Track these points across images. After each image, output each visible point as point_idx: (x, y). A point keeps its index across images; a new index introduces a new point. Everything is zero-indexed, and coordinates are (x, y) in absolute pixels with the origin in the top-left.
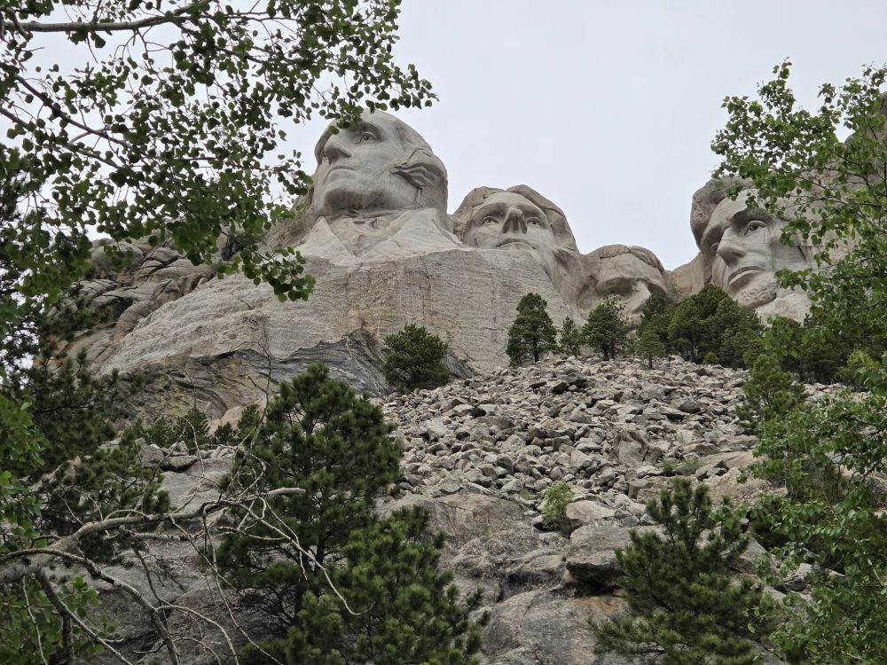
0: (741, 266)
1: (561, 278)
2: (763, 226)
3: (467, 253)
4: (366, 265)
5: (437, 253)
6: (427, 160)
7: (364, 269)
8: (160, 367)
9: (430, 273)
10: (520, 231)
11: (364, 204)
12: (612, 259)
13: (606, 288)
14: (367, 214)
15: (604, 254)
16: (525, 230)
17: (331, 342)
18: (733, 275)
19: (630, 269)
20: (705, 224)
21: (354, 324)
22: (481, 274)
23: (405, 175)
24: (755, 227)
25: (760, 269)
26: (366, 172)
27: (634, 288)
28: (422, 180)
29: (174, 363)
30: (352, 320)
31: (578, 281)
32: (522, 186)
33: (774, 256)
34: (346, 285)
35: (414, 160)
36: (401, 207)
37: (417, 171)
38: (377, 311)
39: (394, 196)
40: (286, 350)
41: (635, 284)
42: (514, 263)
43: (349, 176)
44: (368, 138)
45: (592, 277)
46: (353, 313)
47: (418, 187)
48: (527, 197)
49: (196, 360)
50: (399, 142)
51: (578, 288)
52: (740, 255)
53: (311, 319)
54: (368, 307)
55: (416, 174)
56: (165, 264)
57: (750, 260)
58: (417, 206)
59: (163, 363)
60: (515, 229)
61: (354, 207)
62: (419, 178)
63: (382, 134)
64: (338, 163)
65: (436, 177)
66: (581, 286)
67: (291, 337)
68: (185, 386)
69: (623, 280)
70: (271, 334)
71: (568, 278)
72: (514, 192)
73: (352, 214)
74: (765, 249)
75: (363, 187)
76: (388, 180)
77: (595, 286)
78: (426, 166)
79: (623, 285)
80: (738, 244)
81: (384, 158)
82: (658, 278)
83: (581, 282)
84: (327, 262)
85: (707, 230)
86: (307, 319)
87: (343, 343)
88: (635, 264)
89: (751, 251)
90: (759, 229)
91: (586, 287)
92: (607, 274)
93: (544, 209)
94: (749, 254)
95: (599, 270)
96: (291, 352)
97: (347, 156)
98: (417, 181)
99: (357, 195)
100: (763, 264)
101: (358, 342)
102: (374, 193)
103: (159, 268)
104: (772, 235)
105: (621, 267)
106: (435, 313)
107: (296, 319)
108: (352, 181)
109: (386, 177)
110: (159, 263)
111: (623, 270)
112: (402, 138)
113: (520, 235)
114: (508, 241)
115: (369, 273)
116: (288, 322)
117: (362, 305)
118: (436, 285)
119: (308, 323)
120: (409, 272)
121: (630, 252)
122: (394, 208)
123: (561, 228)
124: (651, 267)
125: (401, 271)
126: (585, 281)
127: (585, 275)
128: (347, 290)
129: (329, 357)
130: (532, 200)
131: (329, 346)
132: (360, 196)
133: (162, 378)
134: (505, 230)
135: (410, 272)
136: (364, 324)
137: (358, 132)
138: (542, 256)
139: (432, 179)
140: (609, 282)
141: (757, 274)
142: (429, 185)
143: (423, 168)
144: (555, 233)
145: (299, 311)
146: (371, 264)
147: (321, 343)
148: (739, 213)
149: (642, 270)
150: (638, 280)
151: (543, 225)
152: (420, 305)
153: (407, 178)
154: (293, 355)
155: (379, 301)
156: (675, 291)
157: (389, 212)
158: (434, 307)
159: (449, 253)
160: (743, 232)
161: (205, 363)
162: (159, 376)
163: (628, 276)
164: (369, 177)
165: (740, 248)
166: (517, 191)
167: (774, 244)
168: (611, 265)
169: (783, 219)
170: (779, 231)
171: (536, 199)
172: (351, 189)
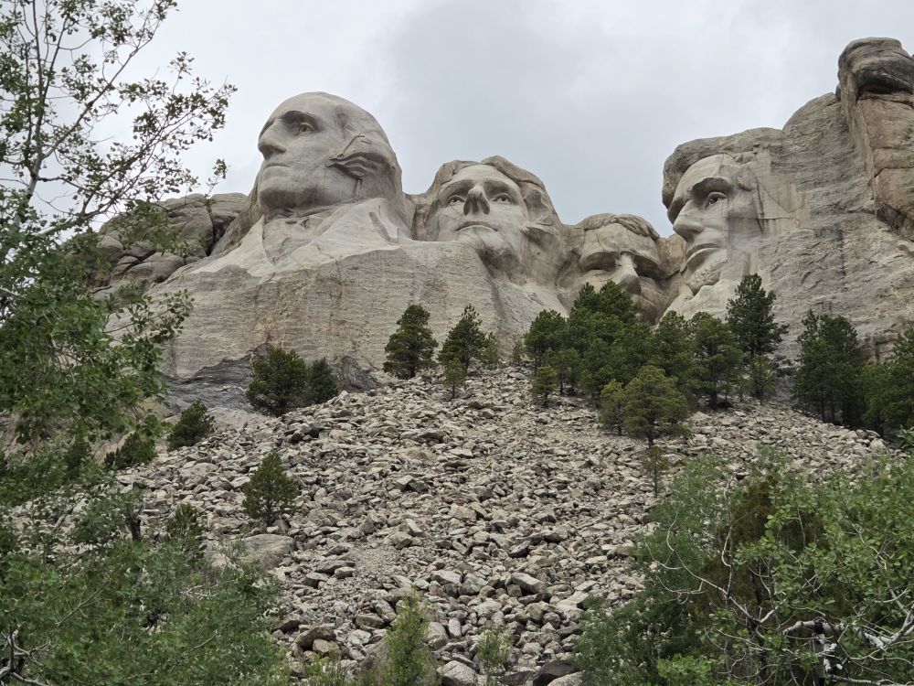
0: (696, 244)
1: (533, 258)
2: (723, 198)
3: (391, 252)
4: (278, 274)
5: (355, 256)
6: (366, 149)
7: (277, 279)
9: (343, 279)
10: (481, 213)
11: (298, 201)
12: (597, 231)
13: (588, 264)
14: (302, 212)
15: (588, 226)
16: (487, 210)
17: (234, 358)
18: (691, 253)
19: (613, 241)
20: (672, 195)
21: (259, 338)
22: (401, 275)
23: (341, 167)
24: (715, 199)
25: (715, 245)
26: (299, 168)
27: (617, 262)
28: (361, 170)
30: (258, 334)
31: (556, 258)
32: (495, 158)
33: (731, 231)
34: (256, 297)
35: (350, 151)
36: (337, 202)
37: (354, 162)
38: (283, 323)
39: (329, 191)
40: (192, 369)
41: (618, 258)
42: (444, 258)
43: (282, 174)
44: (305, 130)
45: (574, 252)
46: (260, 327)
47: (357, 178)
48: (500, 169)
50: (339, 130)
51: (556, 266)
52: (697, 231)
53: (218, 336)
54: (275, 320)
55: (353, 166)
56: (141, 260)
57: (707, 236)
58: (356, 199)
60: (476, 210)
61: (288, 205)
62: (357, 169)
63: (319, 124)
64: (272, 160)
65: (379, 165)
66: (560, 264)
67: (197, 356)
69: (605, 255)
70: (178, 353)
71: (543, 257)
72: (487, 164)
73: (287, 214)
74: (722, 224)
75: (296, 185)
76: (321, 174)
77: (577, 261)
78: (364, 155)
79: (605, 260)
80: (696, 220)
81: (319, 151)
82: (648, 248)
83: (560, 258)
84: (245, 271)
85: (672, 202)
86: (214, 335)
87: (247, 359)
88: (620, 235)
89: (708, 226)
90: (720, 201)
91: (566, 264)
92: (590, 248)
93: (518, 182)
94: (707, 229)
95: (583, 244)
96: (196, 371)
97: (281, 151)
98: (355, 172)
99: (290, 193)
100: (719, 241)
101: (262, 357)
102: (307, 190)
103: (134, 264)
104: (731, 207)
105: (604, 239)
106: (342, 322)
107: (204, 336)
108: (284, 179)
109: (320, 172)
110: (134, 259)
111: (606, 243)
112: (343, 126)
113: (482, 217)
114: (467, 224)
115: (279, 283)
116: (196, 339)
117: (269, 319)
118: (348, 292)
119: (214, 340)
120: (320, 280)
121: (617, 221)
122: (329, 203)
123: (537, 202)
124: (641, 237)
125: (313, 279)
126: (565, 258)
127: (564, 251)
128: (257, 303)
129: (230, 375)
130: (504, 173)
131: (232, 363)
132: (293, 195)
134: (466, 212)
135: (322, 280)
136: (269, 338)
137: (296, 123)
138: (504, 238)
139: (374, 167)
140: (591, 258)
141: (712, 252)
142: (371, 174)
143: (361, 158)
144: (529, 207)
145: (208, 327)
146: (283, 273)
147: (224, 360)
148: (697, 185)
149: (627, 242)
150: (622, 253)
151: (513, 202)
152: (328, 315)
153: (344, 171)
154: (197, 374)
155: (286, 314)
156: (668, 261)
157: (324, 208)
158: (342, 316)
159: (369, 254)
160: (705, 204)
164: (302, 174)
165: (696, 224)
166: (491, 163)
167: (732, 219)
168: (594, 238)
169: (744, 189)
170: (739, 203)
171: (509, 171)
172: (282, 188)
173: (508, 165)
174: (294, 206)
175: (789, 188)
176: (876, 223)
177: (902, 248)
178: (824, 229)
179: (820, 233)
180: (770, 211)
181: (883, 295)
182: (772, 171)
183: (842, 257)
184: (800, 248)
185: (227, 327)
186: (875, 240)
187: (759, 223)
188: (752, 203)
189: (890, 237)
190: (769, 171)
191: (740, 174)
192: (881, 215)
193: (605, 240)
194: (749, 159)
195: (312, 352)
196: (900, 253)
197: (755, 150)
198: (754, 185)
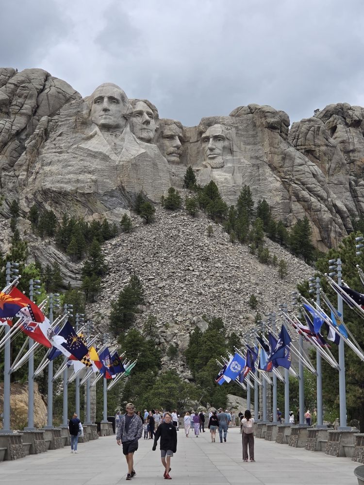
0: (213, 153)
2: (222, 141)
3: (144, 153)
5: (138, 155)
7: (122, 163)
8: (69, 193)
9: (137, 164)
10: (148, 125)
12: (169, 126)
15: (167, 123)
17: (114, 189)
18: (210, 155)
19: (174, 131)
20: (204, 132)
21: (119, 183)
22: (148, 161)
24: (220, 140)
25: (219, 154)
26: (115, 117)
27: (174, 138)
29: (74, 192)
30: (119, 181)
33: (223, 151)
34: (116, 169)
35: (128, 112)
36: (122, 127)
38: (125, 179)
39: (120, 124)
44: (114, 103)
45: (162, 132)
46: (119, 179)
47: (127, 120)
48: (148, 105)
49: (81, 193)
50: (123, 103)
52: (214, 149)
53: (108, 181)
54: (123, 177)
55: (127, 116)
57: (217, 151)
58: (126, 126)
59: (70, 191)
63: (118, 101)
64: (107, 113)
67: (104, 187)
68: (78, 201)
69: (171, 135)
70: (98, 185)
74: (221, 148)
81: (120, 111)
82: (181, 133)
85: (204, 135)
87: (116, 189)
88: (176, 129)
92: (167, 132)
93: (153, 110)
94: (217, 149)
95: (164, 129)
96: (104, 192)
97: (109, 110)
101: (120, 189)
102: (116, 125)
104: (224, 144)
106: (139, 179)
107: (105, 180)
108: (111, 121)
109: (120, 119)
112: (123, 101)
113: (148, 127)
115: (123, 165)
116: (103, 181)
117: (121, 177)
118: (139, 168)
120: (132, 164)
121: (175, 123)
123: (157, 117)
124: (180, 129)
125: (130, 164)
128: (117, 171)
129: (115, 195)
130: (149, 107)
132: (112, 126)
133: (70, 196)
134: (143, 123)
136: (122, 183)
137: (111, 99)
140: (167, 135)
141: (217, 156)
144: (156, 120)
146: (123, 161)
147: (112, 189)
148: (216, 136)
149: (177, 131)
150: (176, 135)
151: (153, 119)
152: (136, 177)
155: (126, 176)
158: (139, 177)
160: (215, 140)
161: (83, 194)
162: (69, 195)
163: (173, 134)
164: (115, 119)
165: (214, 147)
166: (145, 102)
167: (224, 148)
168: (168, 129)
169: (228, 139)
170: (226, 143)
171: (151, 107)
172: (110, 124)
173: (150, 104)
174: (111, 128)
175: (240, 143)
176: (268, 167)
177: (274, 177)
178: (254, 164)
179: (254, 165)
180: (235, 148)
181: (270, 191)
182: (236, 135)
183: (259, 175)
184: (249, 171)
185: (110, 177)
186: (268, 172)
187: (231, 151)
188: (230, 144)
189: (271, 173)
190: (235, 136)
191: (227, 134)
192: (270, 165)
193: (172, 130)
194: (229, 130)
195: (134, 189)
196: (274, 179)
197: (231, 127)
198: (231, 139)
